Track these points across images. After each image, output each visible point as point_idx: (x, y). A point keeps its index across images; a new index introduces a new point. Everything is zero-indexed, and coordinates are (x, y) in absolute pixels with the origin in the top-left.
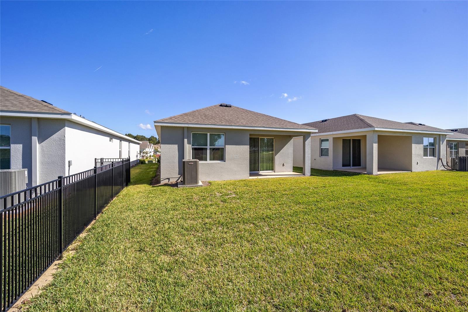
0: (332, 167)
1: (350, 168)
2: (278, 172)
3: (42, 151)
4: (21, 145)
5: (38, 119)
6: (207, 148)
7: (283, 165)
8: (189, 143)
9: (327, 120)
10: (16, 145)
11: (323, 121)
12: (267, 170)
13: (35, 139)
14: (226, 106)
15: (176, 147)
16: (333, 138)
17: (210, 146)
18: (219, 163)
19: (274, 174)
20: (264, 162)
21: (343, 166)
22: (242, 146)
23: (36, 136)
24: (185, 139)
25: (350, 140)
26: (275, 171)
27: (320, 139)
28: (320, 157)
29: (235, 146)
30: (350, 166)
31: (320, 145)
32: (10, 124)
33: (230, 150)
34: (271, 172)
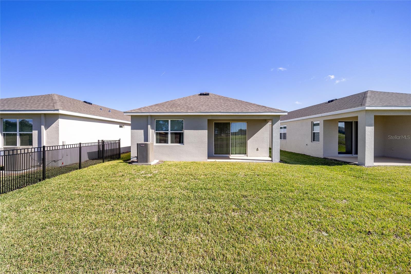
0: (322, 153)
1: (352, 156)
2: (252, 157)
3: (47, 134)
4: (37, 131)
5: (45, 114)
6: (168, 133)
7: (257, 150)
8: (152, 129)
9: (333, 100)
10: (35, 131)
11: (329, 102)
12: (240, 154)
13: (43, 127)
14: (205, 95)
15: (142, 132)
16: (324, 120)
17: (171, 131)
18: (178, 145)
19: (246, 158)
20: (237, 146)
21: (339, 154)
22: (200, 131)
23: (43, 125)
24: (148, 126)
25: (352, 122)
26: (247, 156)
27: (312, 122)
28: (312, 142)
29: (193, 130)
30: (352, 154)
31: (313, 129)
32: (32, 118)
33: (188, 134)
34: (243, 156)
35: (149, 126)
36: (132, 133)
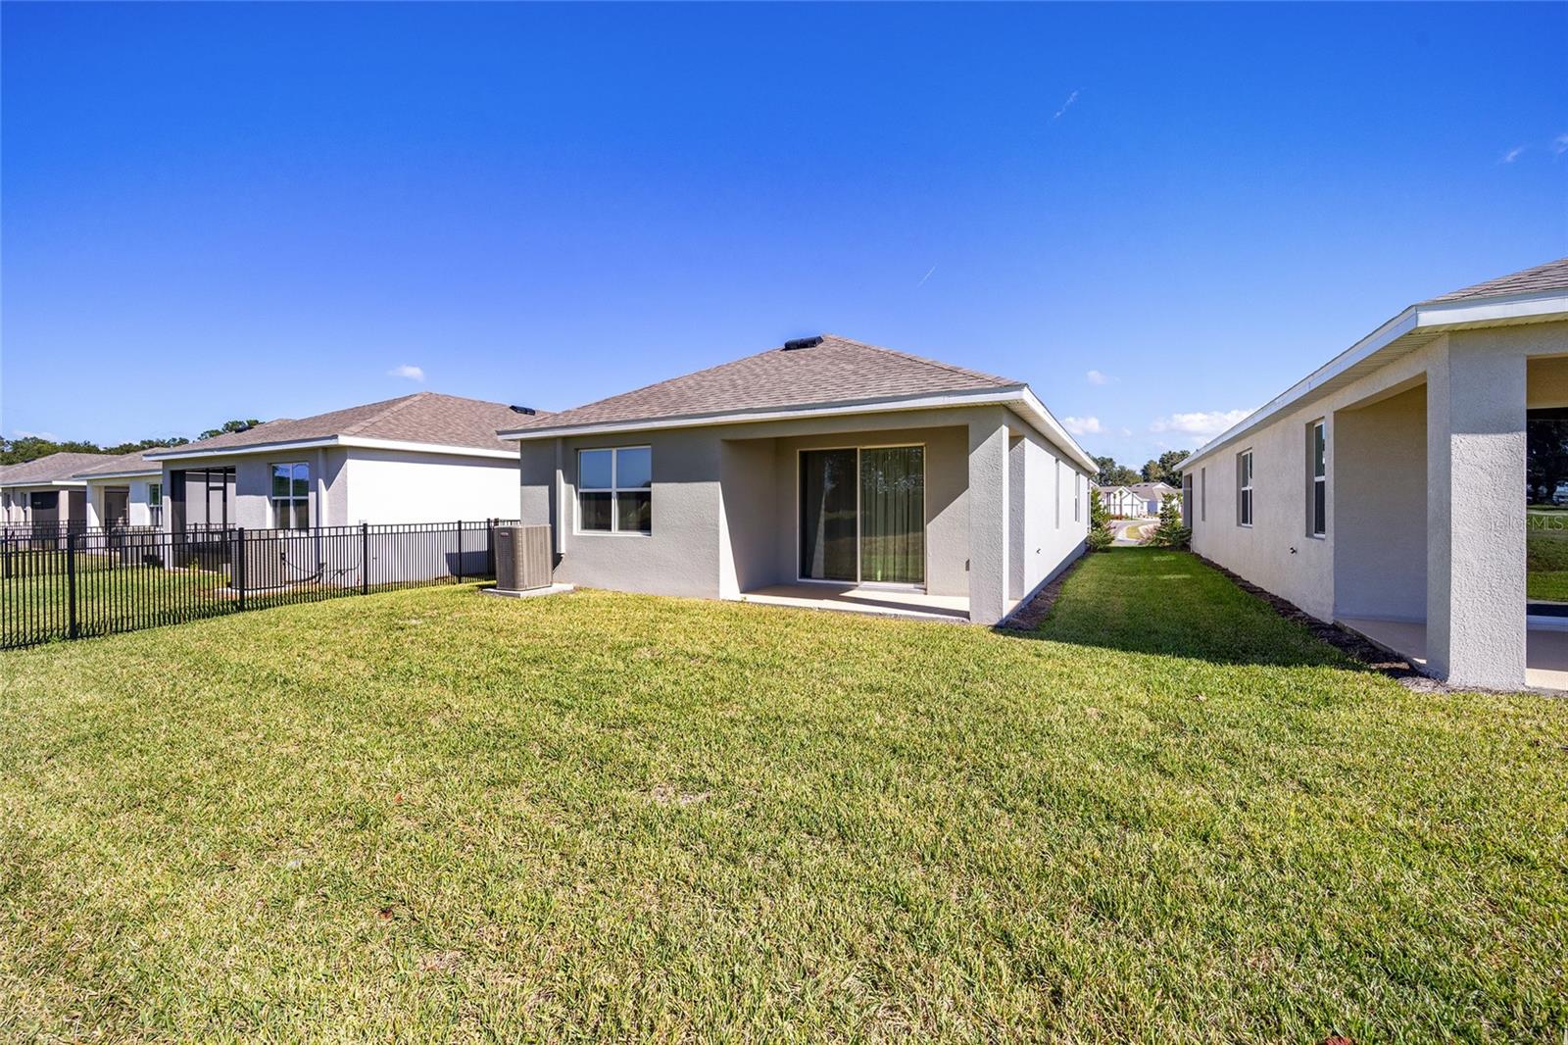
0: (1331, 601)
2: (942, 596)
3: (330, 502)
5: (325, 449)
6: (611, 493)
8: (567, 480)
13: (321, 483)
14: (805, 345)
15: (545, 490)
16: (1335, 412)
17: (618, 486)
18: (634, 538)
22: (697, 484)
23: (322, 478)
24: (557, 471)
26: (926, 590)
28: (1308, 535)
31: (1314, 466)
33: (662, 496)
34: (908, 591)
35: (560, 473)
36: (523, 497)
